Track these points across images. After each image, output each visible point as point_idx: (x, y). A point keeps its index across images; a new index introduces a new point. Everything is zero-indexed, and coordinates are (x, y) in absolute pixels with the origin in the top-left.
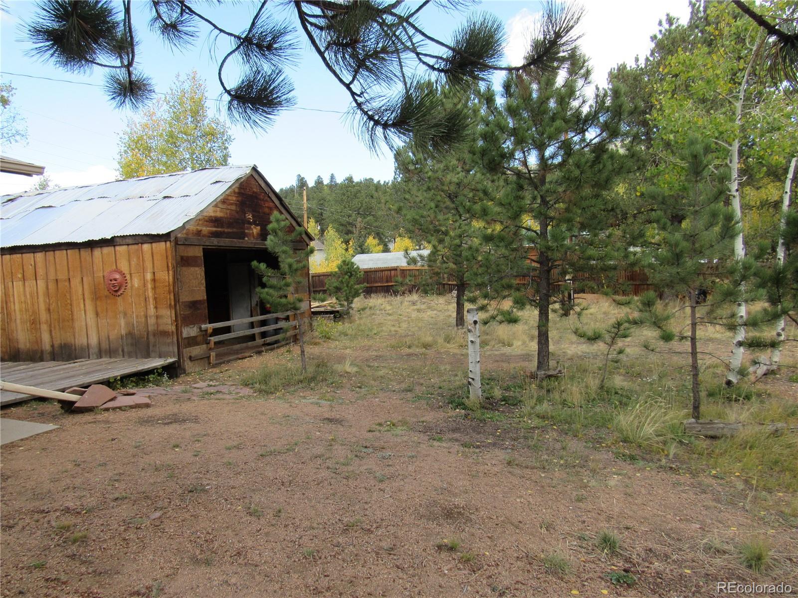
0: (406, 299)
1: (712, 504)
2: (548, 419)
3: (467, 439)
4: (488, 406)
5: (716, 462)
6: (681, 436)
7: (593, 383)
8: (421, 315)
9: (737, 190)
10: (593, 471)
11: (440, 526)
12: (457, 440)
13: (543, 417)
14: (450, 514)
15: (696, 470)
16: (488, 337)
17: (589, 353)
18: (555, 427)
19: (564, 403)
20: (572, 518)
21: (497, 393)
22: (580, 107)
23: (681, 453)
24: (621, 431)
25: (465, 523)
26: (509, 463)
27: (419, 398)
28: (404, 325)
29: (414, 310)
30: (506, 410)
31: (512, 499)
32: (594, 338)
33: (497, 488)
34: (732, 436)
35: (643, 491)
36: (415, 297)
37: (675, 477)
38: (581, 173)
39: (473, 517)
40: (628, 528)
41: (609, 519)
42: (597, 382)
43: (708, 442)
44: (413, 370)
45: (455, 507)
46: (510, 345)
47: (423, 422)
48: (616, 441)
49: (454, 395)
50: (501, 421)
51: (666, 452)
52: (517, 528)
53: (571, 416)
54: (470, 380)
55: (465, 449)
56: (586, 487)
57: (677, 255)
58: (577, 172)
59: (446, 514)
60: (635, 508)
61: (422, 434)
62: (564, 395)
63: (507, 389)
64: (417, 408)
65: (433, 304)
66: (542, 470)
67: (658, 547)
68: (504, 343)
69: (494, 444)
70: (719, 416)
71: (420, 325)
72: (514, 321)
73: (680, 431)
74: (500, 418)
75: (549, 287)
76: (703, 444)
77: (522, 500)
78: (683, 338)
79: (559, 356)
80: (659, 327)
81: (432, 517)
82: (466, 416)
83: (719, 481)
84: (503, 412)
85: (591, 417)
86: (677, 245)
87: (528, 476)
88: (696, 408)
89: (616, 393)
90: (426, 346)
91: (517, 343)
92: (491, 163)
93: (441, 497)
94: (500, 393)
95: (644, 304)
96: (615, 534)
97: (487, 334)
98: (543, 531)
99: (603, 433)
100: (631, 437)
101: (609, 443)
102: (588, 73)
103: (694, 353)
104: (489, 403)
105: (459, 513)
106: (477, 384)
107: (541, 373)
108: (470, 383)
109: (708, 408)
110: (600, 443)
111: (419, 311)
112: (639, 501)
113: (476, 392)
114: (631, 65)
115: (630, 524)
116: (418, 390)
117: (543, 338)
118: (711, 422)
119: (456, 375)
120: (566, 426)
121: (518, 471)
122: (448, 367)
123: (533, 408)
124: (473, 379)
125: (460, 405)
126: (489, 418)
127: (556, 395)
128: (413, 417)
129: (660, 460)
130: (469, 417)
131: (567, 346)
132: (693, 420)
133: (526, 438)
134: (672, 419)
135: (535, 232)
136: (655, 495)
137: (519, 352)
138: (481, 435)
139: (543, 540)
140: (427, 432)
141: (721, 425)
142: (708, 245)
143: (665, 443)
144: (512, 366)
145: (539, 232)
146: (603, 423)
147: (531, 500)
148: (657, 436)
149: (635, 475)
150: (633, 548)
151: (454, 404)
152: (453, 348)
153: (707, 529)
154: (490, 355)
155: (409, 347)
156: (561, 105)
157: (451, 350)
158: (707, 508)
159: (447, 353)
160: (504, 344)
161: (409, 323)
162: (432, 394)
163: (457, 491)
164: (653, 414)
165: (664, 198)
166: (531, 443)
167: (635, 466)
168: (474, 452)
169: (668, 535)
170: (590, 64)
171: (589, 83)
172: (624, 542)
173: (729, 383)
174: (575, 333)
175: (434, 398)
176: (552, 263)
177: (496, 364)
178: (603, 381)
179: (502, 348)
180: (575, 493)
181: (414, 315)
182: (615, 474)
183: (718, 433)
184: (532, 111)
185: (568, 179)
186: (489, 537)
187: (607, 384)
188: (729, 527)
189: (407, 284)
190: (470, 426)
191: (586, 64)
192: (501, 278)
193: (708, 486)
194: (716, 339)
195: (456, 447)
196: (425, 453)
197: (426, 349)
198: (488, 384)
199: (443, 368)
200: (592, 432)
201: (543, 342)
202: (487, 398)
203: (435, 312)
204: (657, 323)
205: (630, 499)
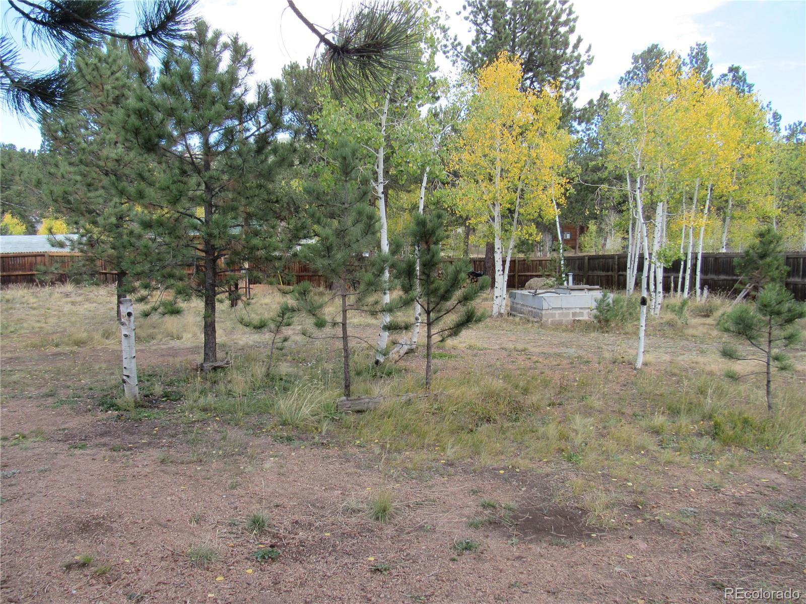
0: (57, 290)
1: (352, 470)
2: (211, 411)
3: (117, 442)
4: (147, 403)
5: (360, 433)
6: (333, 414)
7: (260, 370)
8: (74, 309)
9: (383, 193)
10: (252, 457)
11: (72, 542)
12: (105, 445)
13: (205, 410)
14: (85, 528)
15: (343, 442)
16: (156, 330)
17: (260, 343)
18: (217, 419)
19: (229, 393)
20: (225, 506)
21: (158, 389)
22: (242, 95)
23: (332, 428)
24: (280, 415)
25: (103, 534)
26: (163, 462)
27: (62, 402)
28: (52, 321)
29: (67, 303)
30: (167, 407)
31: (161, 498)
32: (260, 327)
33: (146, 490)
34: (375, 409)
35: (296, 468)
36: (69, 287)
37: (325, 451)
38: (244, 162)
39: (114, 525)
40: (277, 506)
41: (260, 501)
42: (264, 370)
43: (356, 416)
44: (58, 372)
45: (94, 519)
46: (179, 338)
47: (64, 429)
48: (276, 425)
49: (106, 396)
50: (158, 419)
51: (320, 430)
52: (165, 527)
53: (234, 405)
54: (125, 378)
55: (113, 453)
56: (242, 473)
57: (328, 248)
58: (239, 161)
59: (81, 529)
60: (287, 485)
61: (61, 443)
62: (229, 386)
63: (171, 384)
64: (58, 415)
65: (91, 295)
66: (199, 464)
67: (303, 518)
68: (172, 336)
69: (149, 444)
70: (366, 392)
71: (73, 319)
72: (176, 312)
73: (332, 409)
74: (159, 416)
75: (215, 277)
76: (352, 418)
77: (173, 497)
78: (335, 324)
79: (230, 347)
80: (314, 315)
81: (64, 534)
82: (119, 417)
83: (362, 450)
84: (164, 408)
85: (255, 405)
86: (327, 238)
87: (183, 472)
88: (347, 387)
89: (281, 379)
90: (79, 343)
91: (187, 336)
92: (147, 143)
93: (77, 510)
94: (161, 389)
95: (300, 293)
96: (264, 514)
97: (155, 327)
98: (193, 525)
99: (264, 419)
100: (290, 420)
101: (269, 428)
102: (250, 63)
103: (345, 338)
104: (147, 401)
105: (99, 524)
106: (134, 381)
107: (207, 365)
108: (124, 382)
109: (358, 386)
110: (261, 429)
111: (73, 303)
112: (292, 478)
113: (132, 390)
114: (303, 65)
115: (280, 502)
116: (62, 394)
117: (209, 328)
118: (359, 398)
119: (112, 374)
120: (227, 417)
121: (173, 468)
122: (104, 366)
123: (195, 401)
124: (128, 376)
125: (113, 406)
126: (145, 417)
127: (222, 387)
128: (53, 425)
129: (314, 438)
130: (123, 418)
131: (239, 336)
132: (344, 398)
133: (185, 433)
134: (326, 398)
135: (199, 219)
136: (306, 471)
137: (189, 345)
138: (135, 436)
139: (192, 534)
140: (68, 440)
141: (367, 400)
142: (355, 240)
143: (319, 422)
144: (178, 359)
145: (204, 220)
146: (264, 410)
147: (183, 496)
148: (313, 416)
149: (290, 455)
150: (281, 523)
151: (105, 406)
152: (111, 344)
153: (347, 493)
154: (156, 350)
155: (57, 346)
156: (223, 90)
157: (110, 347)
158: (348, 474)
159: (105, 350)
160: (173, 338)
161: (59, 318)
162: (79, 397)
163: (97, 501)
164: (309, 396)
165: (318, 194)
166: (190, 437)
167: (291, 446)
168: (124, 456)
169: (314, 505)
170: (252, 54)
171: (252, 73)
172: (273, 519)
173: (377, 362)
174: (241, 323)
175: (81, 401)
176: (219, 252)
177: (161, 359)
178: (268, 369)
179: (171, 342)
180: (229, 481)
181: (67, 308)
182: (271, 456)
183: (364, 407)
184: (192, 92)
185: (230, 167)
186: (132, 544)
187: (273, 371)
188: (365, 488)
189: (52, 273)
190: (123, 427)
191: (248, 53)
192: (164, 267)
193: (352, 455)
194: (373, 324)
195: (104, 452)
196: (63, 464)
197: (79, 346)
198: (148, 381)
199: (97, 367)
200: (254, 419)
201: (210, 333)
202: (146, 396)
203: (94, 305)
204: (313, 311)
205: (283, 478)
